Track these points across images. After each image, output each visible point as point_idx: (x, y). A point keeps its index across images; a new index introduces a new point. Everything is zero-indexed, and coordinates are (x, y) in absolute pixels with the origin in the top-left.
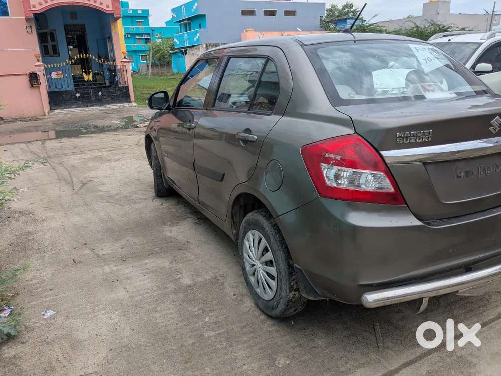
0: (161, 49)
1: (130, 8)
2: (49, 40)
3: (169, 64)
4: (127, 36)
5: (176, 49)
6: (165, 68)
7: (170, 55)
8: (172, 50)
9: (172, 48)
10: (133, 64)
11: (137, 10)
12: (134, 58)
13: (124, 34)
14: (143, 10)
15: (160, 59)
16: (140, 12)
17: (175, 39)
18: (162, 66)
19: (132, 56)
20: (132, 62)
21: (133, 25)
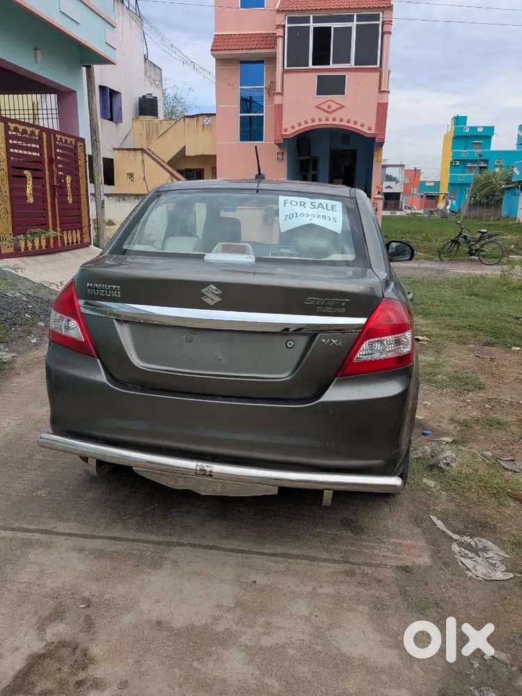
0: (492, 183)
1: (468, 125)
2: (311, 168)
3: (498, 204)
4: (455, 163)
5: (513, 183)
6: (492, 210)
7: (503, 191)
8: (507, 184)
9: (508, 181)
10: (454, 202)
11: (476, 128)
12: (458, 193)
13: (451, 160)
14: (485, 128)
15: (488, 197)
16: (480, 130)
17: (515, 169)
18: (488, 205)
19: (455, 191)
20: (454, 199)
21: (466, 149)
